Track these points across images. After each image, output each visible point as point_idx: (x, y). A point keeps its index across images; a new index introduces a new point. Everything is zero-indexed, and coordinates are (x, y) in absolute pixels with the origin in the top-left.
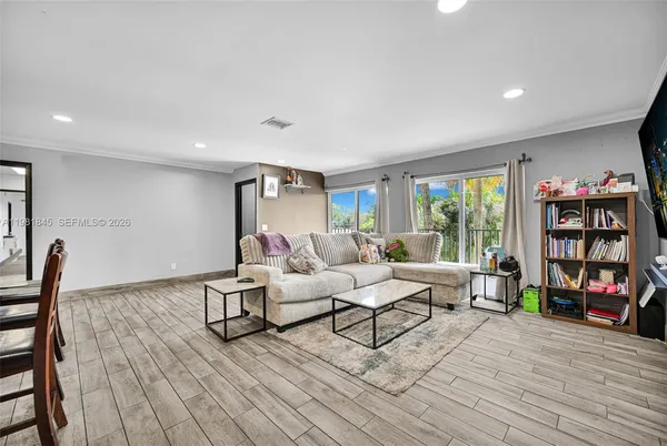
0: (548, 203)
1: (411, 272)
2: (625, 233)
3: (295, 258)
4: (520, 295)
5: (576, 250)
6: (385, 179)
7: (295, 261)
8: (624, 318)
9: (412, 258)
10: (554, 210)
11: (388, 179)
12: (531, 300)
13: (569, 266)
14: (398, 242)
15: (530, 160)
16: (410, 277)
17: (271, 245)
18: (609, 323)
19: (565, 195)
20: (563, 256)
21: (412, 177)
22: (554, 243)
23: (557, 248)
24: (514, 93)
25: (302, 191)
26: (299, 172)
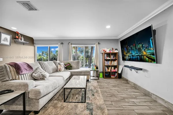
0: (105, 54)
1: (77, 72)
2: (116, 60)
3: (36, 73)
4: (99, 75)
5: (109, 63)
6: (62, 43)
7: (36, 75)
8: (116, 76)
9: (73, 68)
10: (106, 55)
11: (63, 44)
12: (101, 75)
13: (108, 67)
14: (69, 63)
15: (100, 44)
16: (77, 74)
17: (22, 68)
18: (114, 77)
19: (106, 52)
20: (107, 65)
21: (71, 44)
22: (106, 62)
23: (106, 63)
24: (108, 27)
25: (24, 44)
26: (22, 35)
